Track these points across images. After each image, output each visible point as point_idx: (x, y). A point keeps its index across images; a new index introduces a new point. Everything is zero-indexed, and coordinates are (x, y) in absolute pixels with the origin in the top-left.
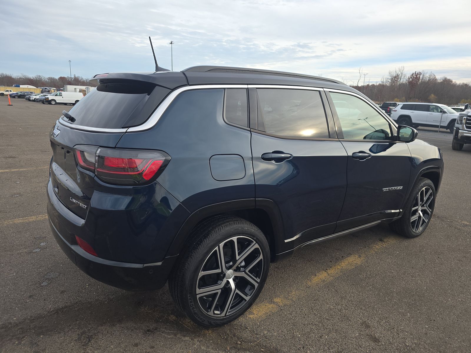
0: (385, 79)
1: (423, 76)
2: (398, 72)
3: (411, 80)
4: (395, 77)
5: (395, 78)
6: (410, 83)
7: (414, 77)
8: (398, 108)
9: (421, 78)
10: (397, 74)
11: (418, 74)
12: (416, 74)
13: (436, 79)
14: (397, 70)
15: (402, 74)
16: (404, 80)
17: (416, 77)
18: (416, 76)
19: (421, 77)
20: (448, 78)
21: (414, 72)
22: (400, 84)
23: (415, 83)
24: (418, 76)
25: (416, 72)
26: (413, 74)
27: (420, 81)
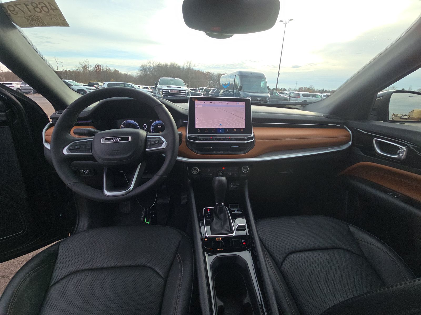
0: (77, 67)
2: (86, 63)
3: (95, 69)
4: (84, 66)
5: (85, 67)
6: (96, 71)
7: (97, 68)
9: (101, 69)
13: (110, 70)
15: (88, 64)
16: (91, 69)
17: (98, 68)
18: (98, 67)
19: (101, 67)
20: (117, 70)
21: (96, 64)
22: (90, 72)
23: (99, 72)
24: (99, 67)
25: (97, 64)
26: (95, 66)
27: (101, 70)
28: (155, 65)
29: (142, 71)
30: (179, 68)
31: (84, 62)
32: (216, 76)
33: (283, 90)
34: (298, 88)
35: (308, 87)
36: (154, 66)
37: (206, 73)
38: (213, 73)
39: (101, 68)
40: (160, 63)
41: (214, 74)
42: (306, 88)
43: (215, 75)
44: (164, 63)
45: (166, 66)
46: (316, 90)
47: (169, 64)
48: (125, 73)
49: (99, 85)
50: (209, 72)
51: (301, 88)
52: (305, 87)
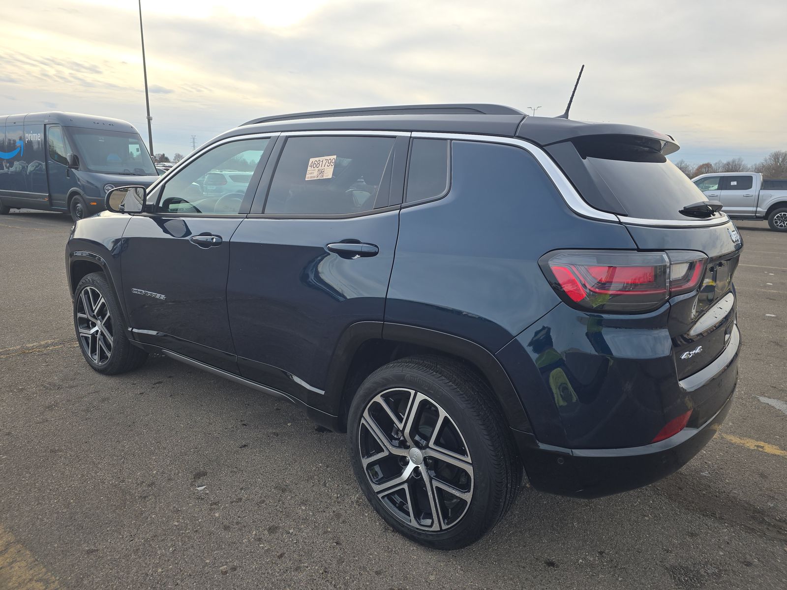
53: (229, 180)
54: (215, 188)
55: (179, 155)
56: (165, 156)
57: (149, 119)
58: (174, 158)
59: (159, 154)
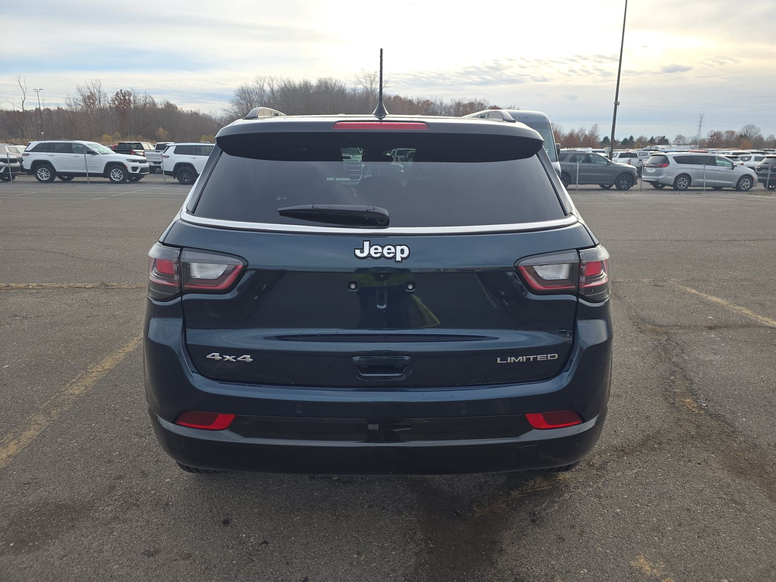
0: (72, 100)
1: (134, 97)
2: (92, 90)
3: (117, 103)
4: (89, 97)
5: (90, 99)
6: (117, 108)
7: (121, 99)
8: (170, 152)
10: (91, 93)
11: (125, 93)
12: (122, 93)
13: (154, 104)
14: (90, 85)
15: (99, 92)
16: (107, 100)
17: (123, 99)
18: (124, 96)
19: (132, 98)
20: (171, 102)
21: (119, 91)
22: (101, 110)
23: (124, 109)
24: (127, 98)
25: (121, 90)
26: (117, 94)
27: (132, 106)
28: (276, 88)
29: (241, 104)
30: (341, 92)
31: (90, 88)
32: (449, 111)
33: (656, 141)
34: (705, 135)
35: (738, 130)
36: (273, 90)
37: (419, 102)
38: (438, 103)
39: (130, 101)
40: (289, 82)
41: (441, 104)
42: (733, 133)
43: (445, 108)
44: (302, 81)
45: (306, 87)
46: (765, 140)
47: (314, 82)
48: (193, 110)
49: (143, 149)
50: (428, 101)
51: (715, 134)
52: (727, 132)
53: (672, 161)
54: (654, 171)
55: (680, 136)
56: (665, 138)
57: (616, 104)
58: (674, 140)
59: (658, 137)
